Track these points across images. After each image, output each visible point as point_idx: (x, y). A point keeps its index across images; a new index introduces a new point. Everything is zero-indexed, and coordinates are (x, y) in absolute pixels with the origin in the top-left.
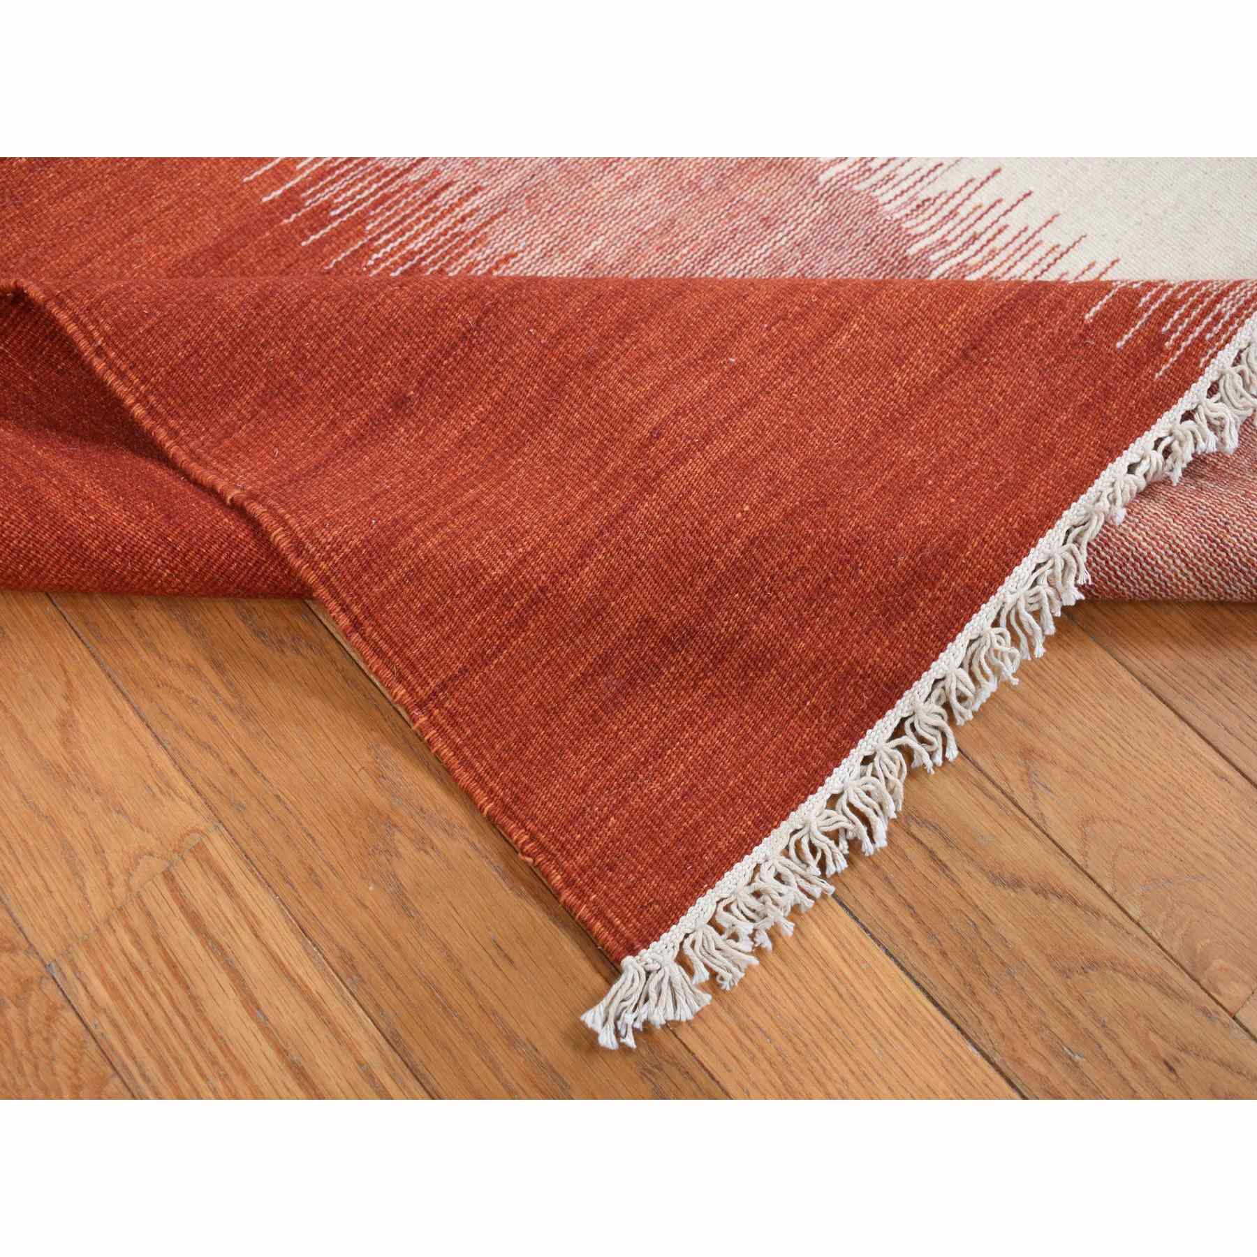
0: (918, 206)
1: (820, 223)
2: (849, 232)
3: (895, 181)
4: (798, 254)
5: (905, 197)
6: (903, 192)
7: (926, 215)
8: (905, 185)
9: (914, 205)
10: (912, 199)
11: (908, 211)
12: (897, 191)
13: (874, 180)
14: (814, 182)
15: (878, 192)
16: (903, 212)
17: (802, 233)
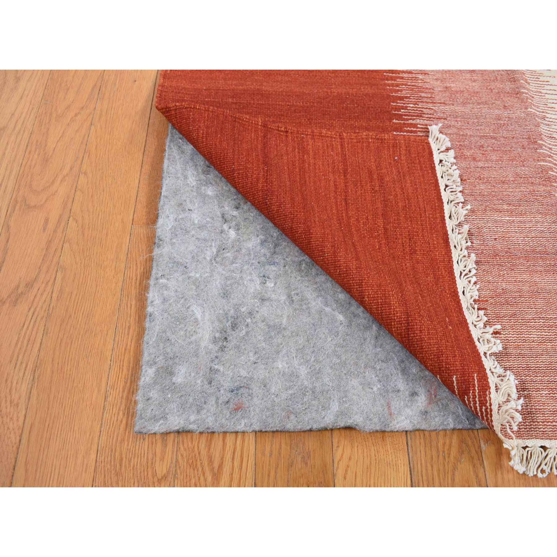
0: (550, 137)
1: (520, 118)
2: (526, 125)
3: (549, 127)
4: (507, 120)
5: (549, 132)
6: (549, 131)
7: (551, 140)
8: (551, 130)
9: (550, 136)
10: (550, 134)
11: (547, 135)
12: (548, 129)
13: (544, 122)
14: (526, 108)
15: (542, 125)
16: (545, 134)
17: (514, 116)
